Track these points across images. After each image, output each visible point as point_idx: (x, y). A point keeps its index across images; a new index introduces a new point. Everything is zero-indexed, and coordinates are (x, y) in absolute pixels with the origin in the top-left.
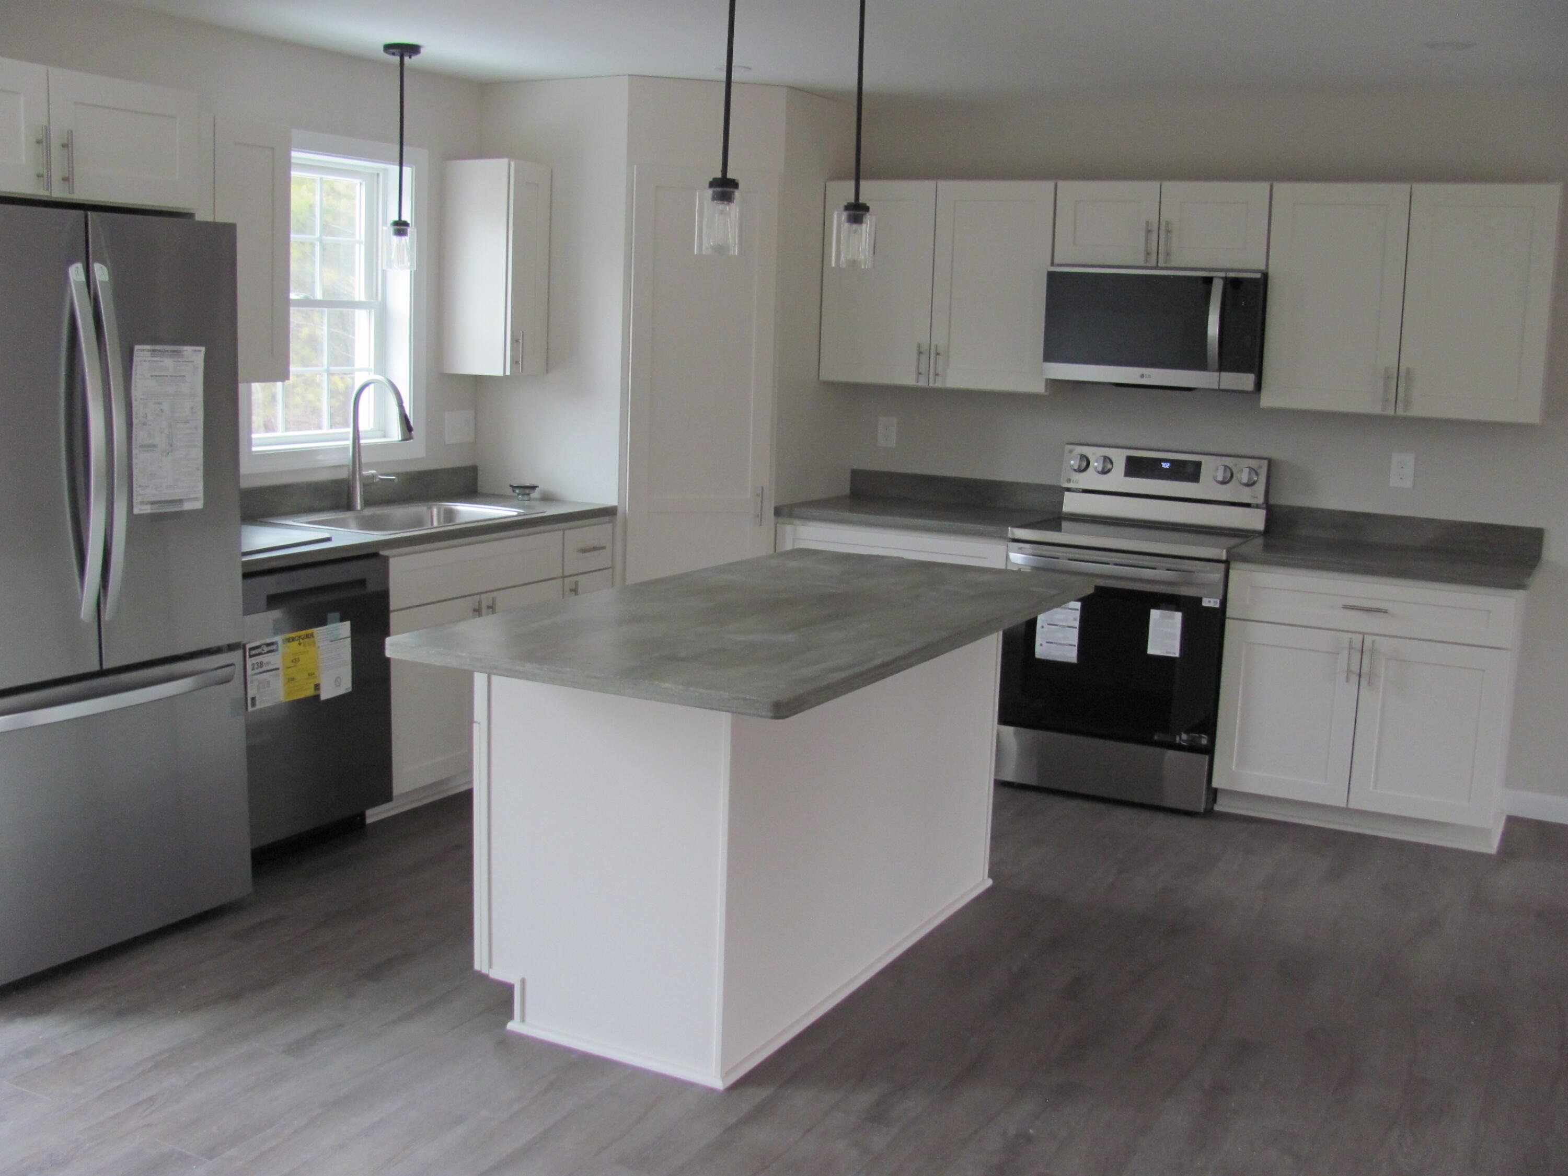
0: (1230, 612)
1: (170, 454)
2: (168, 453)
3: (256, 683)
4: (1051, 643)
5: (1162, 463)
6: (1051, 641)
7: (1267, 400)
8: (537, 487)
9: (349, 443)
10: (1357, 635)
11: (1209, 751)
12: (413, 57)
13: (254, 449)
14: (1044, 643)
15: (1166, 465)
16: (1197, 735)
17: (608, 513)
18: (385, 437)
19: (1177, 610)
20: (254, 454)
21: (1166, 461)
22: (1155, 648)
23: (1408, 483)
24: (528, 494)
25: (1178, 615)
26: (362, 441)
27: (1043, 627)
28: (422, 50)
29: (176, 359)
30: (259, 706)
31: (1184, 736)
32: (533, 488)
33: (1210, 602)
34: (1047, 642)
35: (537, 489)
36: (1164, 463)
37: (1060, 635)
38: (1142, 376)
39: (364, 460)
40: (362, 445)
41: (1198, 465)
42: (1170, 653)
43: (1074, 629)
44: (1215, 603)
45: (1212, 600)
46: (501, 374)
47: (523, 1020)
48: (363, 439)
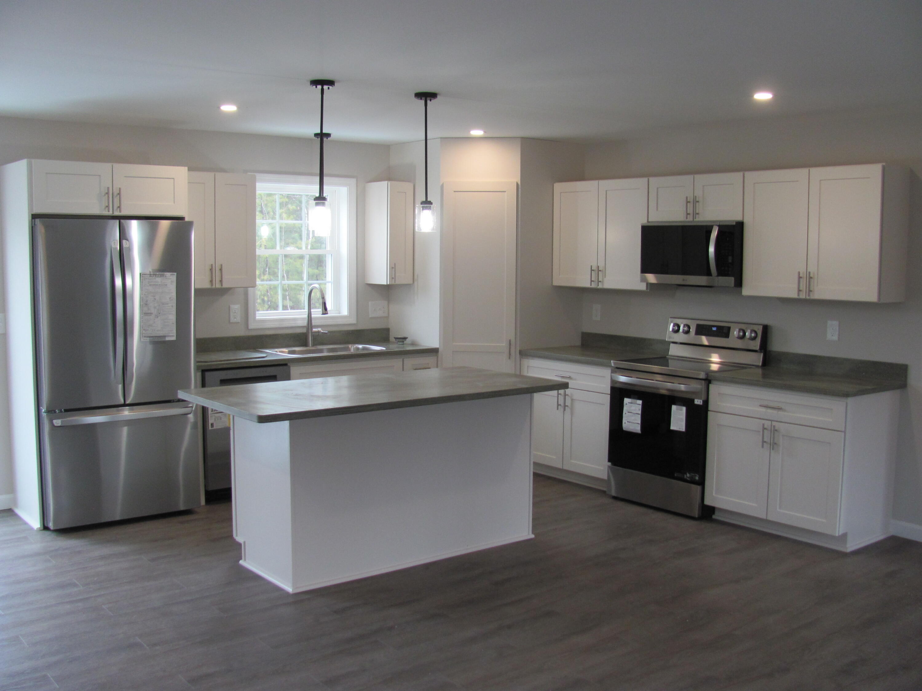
0: (710, 408)
1: (159, 317)
2: (158, 317)
3: (214, 417)
4: (629, 422)
5: (713, 328)
6: (629, 421)
7: (746, 291)
8: (407, 338)
9: (306, 316)
10: (768, 421)
11: (702, 483)
12: (328, 139)
13: (257, 318)
14: (626, 422)
15: (714, 329)
16: (694, 474)
17: (434, 351)
18: (339, 313)
19: (684, 405)
20: (257, 320)
21: (714, 326)
22: (674, 426)
23: (835, 338)
24: (403, 342)
25: (684, 409)
26: (312, 316)
27: (626, 414)
28: (331, 135)
29: (162, 278)
30: (215, 428)
31: (688, 475)
32: (405, 338)
33: (698, 401)
34: (628, 422)
35: (407, 339)
36: (713, 327)
37: (633, 418)
38: (684, 280)
39: (313, 324)
40: (312, 317)
41: (729, 328)
42: (681, 429)
43: (639, 415)
44: (700, 402)
45: (699, 401)
46: (386, 284)
47: (245, 560)
48: (313, 315)
